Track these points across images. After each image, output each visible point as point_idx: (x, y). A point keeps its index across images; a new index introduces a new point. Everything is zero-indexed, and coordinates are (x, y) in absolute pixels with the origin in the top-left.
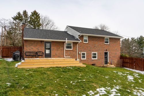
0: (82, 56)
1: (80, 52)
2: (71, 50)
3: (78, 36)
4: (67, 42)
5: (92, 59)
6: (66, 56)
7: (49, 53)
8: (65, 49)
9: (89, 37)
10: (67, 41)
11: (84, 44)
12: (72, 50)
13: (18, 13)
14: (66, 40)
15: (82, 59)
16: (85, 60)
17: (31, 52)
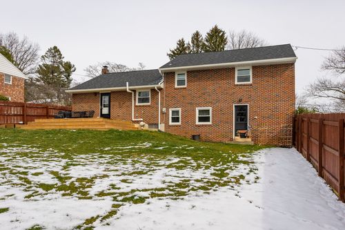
2: (146, 106)
5: (198, 123)
6: (135, 117)
7: (108, 113)
8: (135, 104)
9: (190, 72)
10: (128, 88)
11: (177, 91)
13: (180, 41)
15: (171, 124)
16: (177, 126)
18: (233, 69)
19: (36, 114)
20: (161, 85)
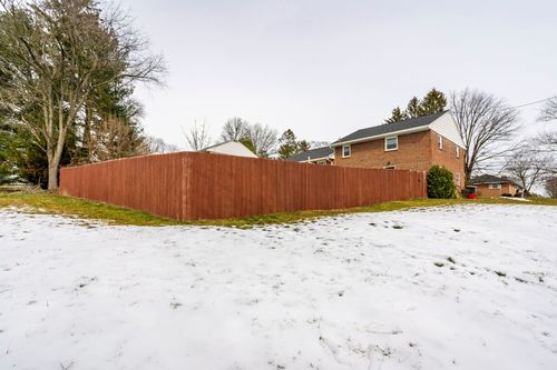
11: (344, 160)
13: (395, 110)
18: (383, 139)
20: (332, 156)
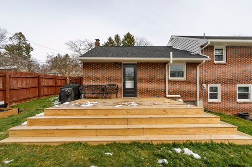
0: (209, 93)
1: (204, 85)
2: (181, 81)
3: (199, 48)
4: (172, 62)
5: (238, 100)
6: (170, 93)
7: (133, 87)
8: (169, 78)
9: (230, 48)
10: (172, 59)
11: (216, 66)
12: (184, 81)
14: (169, 57)
15: (210, 100)
16: (217, 103)
17: (94, 86)
19: (24, 86)
